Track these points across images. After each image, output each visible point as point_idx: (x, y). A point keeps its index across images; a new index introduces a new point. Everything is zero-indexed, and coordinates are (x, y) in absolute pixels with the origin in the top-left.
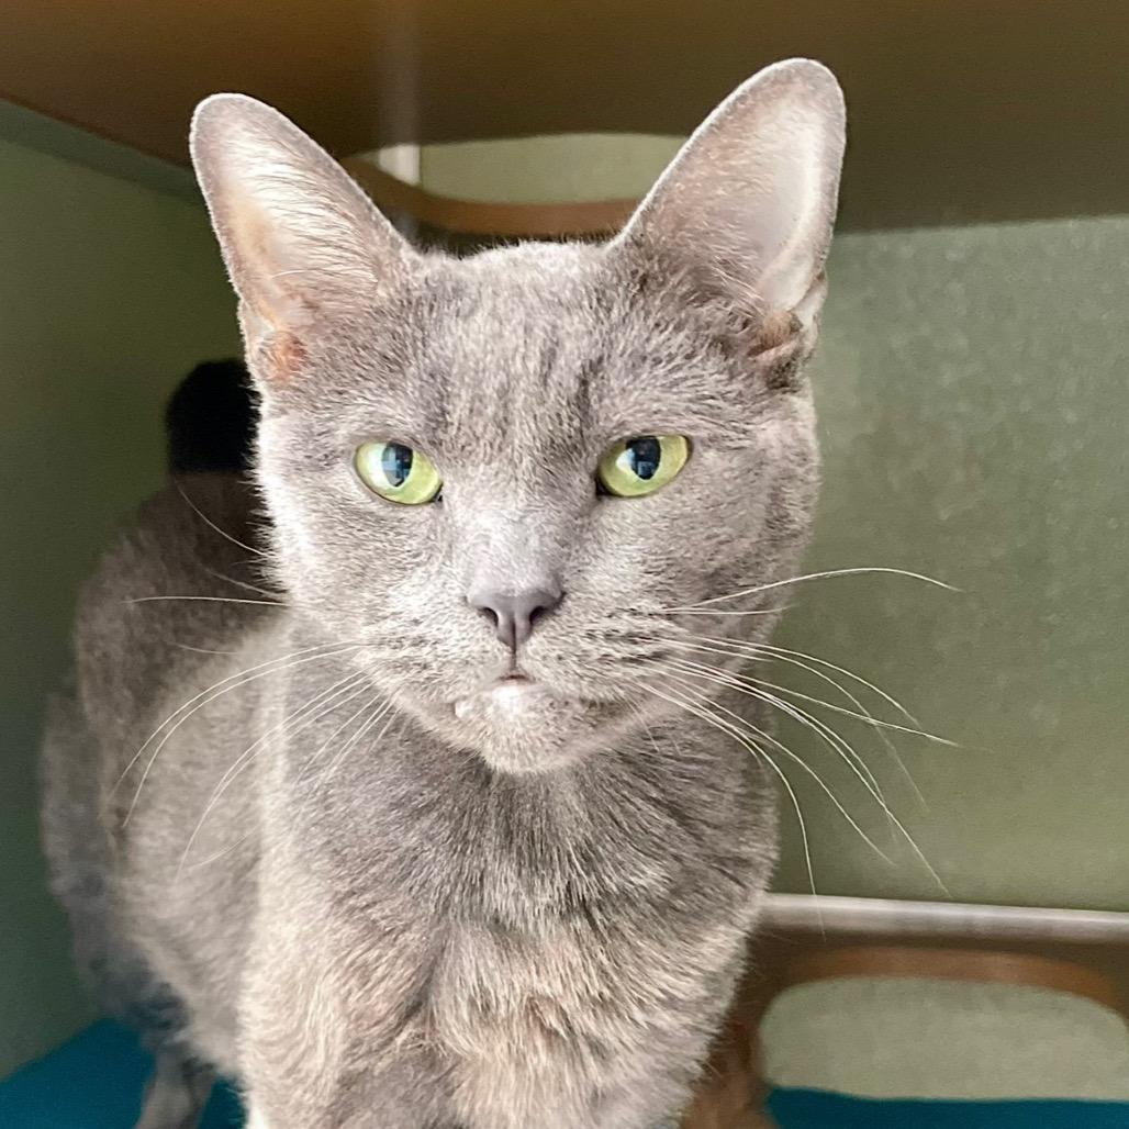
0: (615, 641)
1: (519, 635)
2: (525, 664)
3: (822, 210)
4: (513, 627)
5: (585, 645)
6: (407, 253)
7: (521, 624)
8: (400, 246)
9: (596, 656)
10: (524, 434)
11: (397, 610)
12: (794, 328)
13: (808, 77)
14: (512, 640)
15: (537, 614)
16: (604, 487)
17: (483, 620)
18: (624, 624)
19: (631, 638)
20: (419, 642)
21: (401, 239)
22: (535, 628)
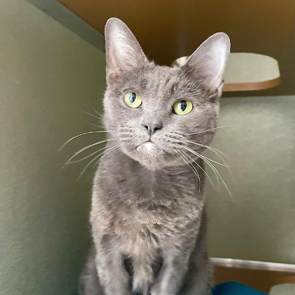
0: (172, 138)
1: (152, 133)
2: (152, 139)
3: (225, 66)
4: (151, 131)
5: (165, 137)
6: (146, 59)
7: (153, 130)
8: (145, 58)
9: (167, 140)
10: (160, 94)
11: (128, 125)
12: (217, 91)
13: (224, 37)
14: (150, 134)
15: (156, 129)
16: (174, 111)
17: (145, 128)
18: (173, 135)
19: (174, 137)
20: (131, 131)
21: (145, 56)
22: (155, 132)
